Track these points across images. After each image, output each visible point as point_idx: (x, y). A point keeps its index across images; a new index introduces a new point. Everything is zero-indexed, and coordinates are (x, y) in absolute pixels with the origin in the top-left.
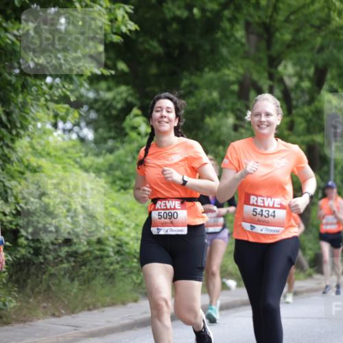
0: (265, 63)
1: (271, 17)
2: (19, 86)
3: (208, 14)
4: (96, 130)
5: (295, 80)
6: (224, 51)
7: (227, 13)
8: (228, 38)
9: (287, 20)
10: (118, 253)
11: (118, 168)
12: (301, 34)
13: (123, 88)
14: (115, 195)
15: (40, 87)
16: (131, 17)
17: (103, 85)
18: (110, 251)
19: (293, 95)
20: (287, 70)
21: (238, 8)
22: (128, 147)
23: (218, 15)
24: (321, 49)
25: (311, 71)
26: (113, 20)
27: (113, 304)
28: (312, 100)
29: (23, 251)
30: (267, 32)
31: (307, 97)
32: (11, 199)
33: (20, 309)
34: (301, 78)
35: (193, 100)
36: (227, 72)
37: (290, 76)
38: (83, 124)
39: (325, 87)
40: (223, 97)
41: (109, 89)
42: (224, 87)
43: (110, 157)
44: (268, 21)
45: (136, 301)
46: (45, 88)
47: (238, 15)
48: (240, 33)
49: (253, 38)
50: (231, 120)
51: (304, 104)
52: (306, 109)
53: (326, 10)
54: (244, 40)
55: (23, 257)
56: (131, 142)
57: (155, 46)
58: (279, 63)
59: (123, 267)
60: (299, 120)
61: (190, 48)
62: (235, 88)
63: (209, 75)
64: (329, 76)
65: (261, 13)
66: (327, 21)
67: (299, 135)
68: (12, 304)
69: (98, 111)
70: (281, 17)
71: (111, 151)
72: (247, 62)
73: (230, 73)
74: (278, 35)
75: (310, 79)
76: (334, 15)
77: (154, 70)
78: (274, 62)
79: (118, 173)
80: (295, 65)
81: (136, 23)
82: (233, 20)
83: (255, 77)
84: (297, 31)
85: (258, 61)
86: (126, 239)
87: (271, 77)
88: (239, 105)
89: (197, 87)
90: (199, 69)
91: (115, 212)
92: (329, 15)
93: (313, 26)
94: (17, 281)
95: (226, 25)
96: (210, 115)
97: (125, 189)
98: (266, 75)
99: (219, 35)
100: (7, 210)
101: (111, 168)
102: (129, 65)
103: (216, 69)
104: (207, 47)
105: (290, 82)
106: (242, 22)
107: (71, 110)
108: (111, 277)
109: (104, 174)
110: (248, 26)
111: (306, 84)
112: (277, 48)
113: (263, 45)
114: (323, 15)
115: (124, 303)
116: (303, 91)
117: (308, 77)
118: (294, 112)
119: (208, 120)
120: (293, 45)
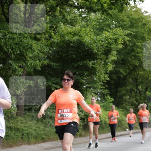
0: (136, 86)
1: (137, 77)
2: (85, 90)
3: (124, 76)
4: (101, 98)
5: (141, 89)
6: (127, 83)
7: (128, 76)
8: (128, 81)
9: (140, 78)
10: (105, 123)
11: (105, 106)
12: (143, 80)
13: (106, 90)
14: (104, 112)
15: (89, 90)
16: (109, 77)
17: (103, 89)
18: (103, 123)
19: (141, 92)
20: (140, 87)
21: (130, 75)
22: (107, 102)
23: (126, 76)
24: (147, 83)
25: (145, 88)
26: (105, 78)
27: (103, 133)
28: (144, 94)
29: (86, 123)
30: (136, 80)
31: (144, 93)
32: (83, 113)
33: (85, 134)
34: (143, 89)
35: (121, 93)
36: (128, 87)
37: (140, 88)
38: (98, 97)
39: (148, 91)
40: (127, 92)
41: (104, 90)
42: (127, 90)
43: (103, 104)
44: (136, 78)
45: (108, 133)
46: (90, 91)
47: (130, 77)
48: (130, 80)
49: (133, 81)
50: (128, 97)
51: (143, 94)
52: (144, 95)
53: (148, 76)
54: (131, 81)
55: (86, 124)
56: (107, 101)
57: (113, 82)
58: (138, 86)
59: (106, 126)
60: (142, 97)
61: (121, 82)
62: (129, 90)
63: (124, 88)
64: (148, 89)
65: (135, 76)
66: (148, 78)
67: (142, 100)
68: (83, 133)
69: (101, 95)
70: (139, 77)
71: (103, 103)
72: (132, 86)
73: (129, 88)
74: (138, 80)
75: (145, 89)
76: (150, 77)
77: (113, 87)
78: (137, 86)
79: (105, 107)
80: (141, 86)
81: (109, 78)
82: (129, 77)
83: (134, 89)
84: (142, 80)
85: (134, 85)
86: (106, 121)
87: (137, 89)
88: (130, 94)
89: (122, 90)
90: (122, 87)
91: (104, 115)
92: (148, 77)
93: (145, 79)
94: (84, 129)
95: (128, 78)
96: (124, 96)
97: (106, 110)
98: (136, 88)
99: (126, 80)
100: (83, 115)
101: (103, 106)
102: (108, 86)
103: (125, 87)
104: (124, 82)
105: (141, 90)
106: (131, 77)
107: (96, 95)
108: (103, 128)
109: (102, 107)
110: (132, 78)
111: (144, 90)
112: (138, 83)
113: (135, 82)
114: (147, 77)
115: (105, 133)
116: (143, 91)
117: (144, 89)
118: (141, 96)
119: (124, 97)
120: (141, 83)
